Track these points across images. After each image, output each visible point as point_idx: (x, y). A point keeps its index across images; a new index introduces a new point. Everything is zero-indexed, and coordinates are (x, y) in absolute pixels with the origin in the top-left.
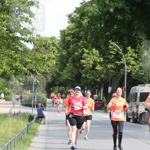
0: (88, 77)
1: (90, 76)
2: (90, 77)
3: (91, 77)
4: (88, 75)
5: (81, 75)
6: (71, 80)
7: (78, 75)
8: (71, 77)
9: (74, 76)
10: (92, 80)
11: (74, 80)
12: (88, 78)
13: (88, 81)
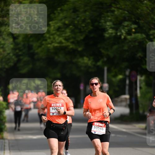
0: (123, 37)
1: (129, 33)
2: (129, 37)
3: (133, 36)
4: (123, 31)
5: (104, 30)
6: (72, 49)
7: (92, 35)
8: (72, 40)
9: (82, 38)
10: (137, 44)
11: (80, 49)
12: (125, 38)
13: (126, 48)
